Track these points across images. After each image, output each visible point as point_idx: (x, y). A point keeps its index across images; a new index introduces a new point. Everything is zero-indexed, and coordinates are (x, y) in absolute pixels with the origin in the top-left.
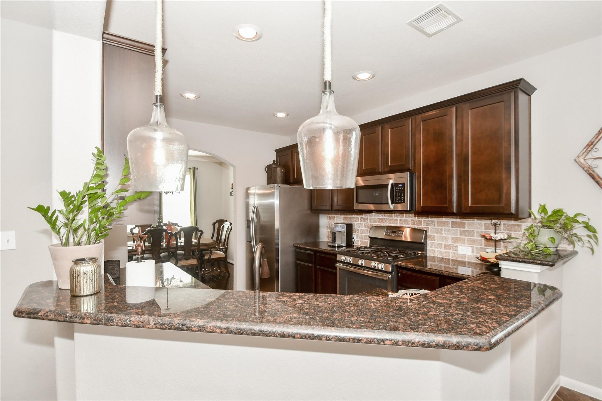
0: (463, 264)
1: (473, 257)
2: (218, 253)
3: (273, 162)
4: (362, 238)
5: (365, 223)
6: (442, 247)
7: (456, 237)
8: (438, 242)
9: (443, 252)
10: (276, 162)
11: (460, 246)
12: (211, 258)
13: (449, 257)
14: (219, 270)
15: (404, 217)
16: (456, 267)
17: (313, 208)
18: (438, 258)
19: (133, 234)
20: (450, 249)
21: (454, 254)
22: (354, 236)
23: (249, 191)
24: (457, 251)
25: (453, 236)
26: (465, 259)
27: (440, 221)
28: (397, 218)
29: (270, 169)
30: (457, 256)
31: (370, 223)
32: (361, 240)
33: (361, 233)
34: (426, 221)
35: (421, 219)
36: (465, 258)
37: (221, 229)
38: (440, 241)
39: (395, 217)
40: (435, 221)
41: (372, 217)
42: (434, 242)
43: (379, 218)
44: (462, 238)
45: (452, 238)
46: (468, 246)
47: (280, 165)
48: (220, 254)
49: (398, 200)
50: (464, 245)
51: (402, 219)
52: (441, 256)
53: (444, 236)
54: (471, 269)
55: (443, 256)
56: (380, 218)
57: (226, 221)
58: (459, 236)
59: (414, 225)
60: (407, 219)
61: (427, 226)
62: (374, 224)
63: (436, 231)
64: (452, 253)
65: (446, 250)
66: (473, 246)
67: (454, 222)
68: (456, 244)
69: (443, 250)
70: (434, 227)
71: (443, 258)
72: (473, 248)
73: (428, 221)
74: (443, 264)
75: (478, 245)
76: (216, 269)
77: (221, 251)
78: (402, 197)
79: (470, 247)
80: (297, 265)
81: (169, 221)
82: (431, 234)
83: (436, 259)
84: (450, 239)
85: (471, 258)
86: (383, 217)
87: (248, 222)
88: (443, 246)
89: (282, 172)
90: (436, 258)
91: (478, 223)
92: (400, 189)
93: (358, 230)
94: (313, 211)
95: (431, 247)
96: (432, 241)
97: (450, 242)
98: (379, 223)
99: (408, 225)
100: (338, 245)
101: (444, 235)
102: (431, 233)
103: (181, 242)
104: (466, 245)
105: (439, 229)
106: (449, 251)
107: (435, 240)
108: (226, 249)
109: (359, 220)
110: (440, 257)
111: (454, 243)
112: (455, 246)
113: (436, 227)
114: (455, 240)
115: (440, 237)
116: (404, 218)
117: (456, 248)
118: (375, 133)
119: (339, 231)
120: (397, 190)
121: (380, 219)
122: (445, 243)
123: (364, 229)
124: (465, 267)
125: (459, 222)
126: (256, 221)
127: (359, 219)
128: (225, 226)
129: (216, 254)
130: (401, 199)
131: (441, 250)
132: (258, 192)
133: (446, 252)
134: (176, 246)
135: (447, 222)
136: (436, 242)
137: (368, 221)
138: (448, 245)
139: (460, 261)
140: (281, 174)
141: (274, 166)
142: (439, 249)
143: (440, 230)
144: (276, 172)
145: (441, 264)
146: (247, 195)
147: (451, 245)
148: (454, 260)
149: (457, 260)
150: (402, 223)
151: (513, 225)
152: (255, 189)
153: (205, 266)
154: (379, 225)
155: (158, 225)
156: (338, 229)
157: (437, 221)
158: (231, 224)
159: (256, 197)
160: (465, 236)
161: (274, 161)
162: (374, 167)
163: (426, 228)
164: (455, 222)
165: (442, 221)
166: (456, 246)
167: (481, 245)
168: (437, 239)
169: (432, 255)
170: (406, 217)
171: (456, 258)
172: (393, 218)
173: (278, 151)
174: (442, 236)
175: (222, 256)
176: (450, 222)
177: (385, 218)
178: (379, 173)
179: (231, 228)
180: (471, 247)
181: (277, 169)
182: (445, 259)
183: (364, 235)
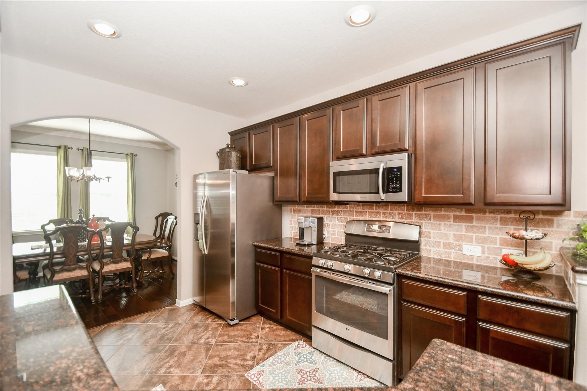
0: (470, 267)
1: (484, 259)
2: (159, 252)
3: (226, 146)
4: (334, 234)
5: (338, 216)
6: (440, 246)
7: (460, 234)
8: (435, 240)
9: (441, 252)
10: (230, 146)
11: (465, 244)
12: (150, 258)
13: (450, 258)
14: (161, 272)
15: (389, 209)
16: (459, 270)
17: (276, 199)
18: (434, 258)
19: (45, 231)
20: (451, 248)
21: (458, 254)
22: (325, 232)
23: (198, 181)
24: (461, 251)
25: (456, 233)
26: (473, 262)
27: (437, 215)
28: (379, 211)
29: (223, 155)
30: (461, 257)
31: (344, 217)
32: (332, 236)
33: (333, 229)
34: (418, 214)
35: (412, 212)
36: (473, 259)
37: (164, 224)
38: (437, 238)
39: (376, 209)
40: (431, 214)
41: (347, 210)
42: (429, 239)
43: (355, 211)
44: (469, 235)
45: (454, 234)
46: (477, 246)
47: (235, 149)
48: (163, 253)
49: (391, 188)
50: (471, 244)
51: (386, 211)
52: (439, 257)
53: (443, 233)
54: (480, 273)
55: (441, 257)
56: (357, 210)
57: (171, 214)
58: (464, 233)
59: (402, 219)
60: (393, 211)
61: (419, 220)
62: (349, 218)
63: (432, 227)
64: (455, 253)
65: (445, 250)
66: (484, 245)
67: (457, 216)
68: (460, 243)
69: (441, 249)
70: (429, 222)
71: (441, 260)
72: (483, 248)
73: (421, 214)
74: (442, 266)
75: (491, 244)
76: (158, 269)
77: (164, 249)
78: (398, 184)
79: (479, 246)
80: (257, 268)
81: (93, 215)
82: (425, 230)
83: (432, 261)
84: (452, 236)
85: (481, 260)
86: (361, 210)
87: (196, 215)
88: (442, 245)
89: (238, 157)
90: (432, 258)
91: (492, 217)
92: (394, 175)
93: (329, 224)
94: (275, 203)
95: (425, 245)
96: (427, 239)
97: (451, 241)
98: (356, 216)
99: (395, 219)
100: (308, 243)
101: (443, 231)
102: (425, 228)
103: (109, 241)
104: (474, 243)
105: (436, 224)
106: (450, 251)
107: (430, 238)
108: (170, 247)
109: (331, 214)
110: (437, 259)
111: (457, 241)
112: (458, 245)
113: (432, 221)
114: (459, 238)
115: (438, 234)
116: (389, 211)
117: (460, 247)
118: (359, 106)
119: (308, 226)
120: (390, 176)
121: (357, 212)
122: (445, 241)
123: (336, 223)
124: (473, 270)
125: (464, 215)
126: (206, 213)
127: (331, 212)
128: (169, 220)
129: (156, 253)
130: (396, 188)
131: (438, 249)
132: (208, 182)
133: (446, 252)
134: (101, 247)
135: (448, 215)
136: (432, 239)
137: (342, 215)
138: (449, 244)
139: (465, 263)
140: (237, 159)
141: (227, 150)
142: (436, 249)
143: (438, 225)
144: (229, 156)
145: (438, 267)
146: (195, 186)
147: (453, 243)
148: (458, 262)
149: (460, 262)
150: (386, 217)
151: (542, 219)
152: (205, 178)
153: (142, 268)
154: (356, 219)
155: (78, 221)
156: (307, 224)
157: (434, 215)
158: (176, 218)
159: (207, 188)
160: (472, 233)
161: (228, 145)
162: (356, 149)
163: (418, 222)
164: (459, 215)
165: (441, 214)
166: (460, 245)
167: (496, 244)
168: (433, 237)
169: (427, 256)
170: (391, 210)
171: (460, 259)
172: (375, 210)
173: (233, 134)
174: (441, 233)
175: (165, 255)
176: (452, 216)
177: (363, 210)
178: (364, 156)
179: (177, 222)
180: (482, 246)
181: (231, 153)
182: (445, 260)
183: (337, 230)
